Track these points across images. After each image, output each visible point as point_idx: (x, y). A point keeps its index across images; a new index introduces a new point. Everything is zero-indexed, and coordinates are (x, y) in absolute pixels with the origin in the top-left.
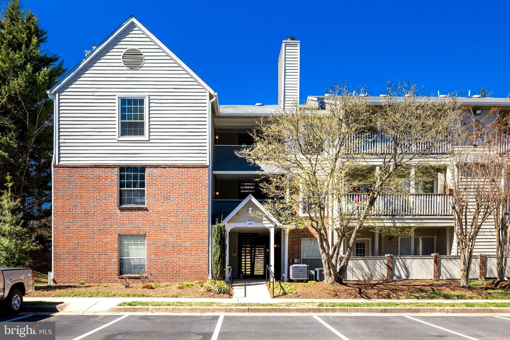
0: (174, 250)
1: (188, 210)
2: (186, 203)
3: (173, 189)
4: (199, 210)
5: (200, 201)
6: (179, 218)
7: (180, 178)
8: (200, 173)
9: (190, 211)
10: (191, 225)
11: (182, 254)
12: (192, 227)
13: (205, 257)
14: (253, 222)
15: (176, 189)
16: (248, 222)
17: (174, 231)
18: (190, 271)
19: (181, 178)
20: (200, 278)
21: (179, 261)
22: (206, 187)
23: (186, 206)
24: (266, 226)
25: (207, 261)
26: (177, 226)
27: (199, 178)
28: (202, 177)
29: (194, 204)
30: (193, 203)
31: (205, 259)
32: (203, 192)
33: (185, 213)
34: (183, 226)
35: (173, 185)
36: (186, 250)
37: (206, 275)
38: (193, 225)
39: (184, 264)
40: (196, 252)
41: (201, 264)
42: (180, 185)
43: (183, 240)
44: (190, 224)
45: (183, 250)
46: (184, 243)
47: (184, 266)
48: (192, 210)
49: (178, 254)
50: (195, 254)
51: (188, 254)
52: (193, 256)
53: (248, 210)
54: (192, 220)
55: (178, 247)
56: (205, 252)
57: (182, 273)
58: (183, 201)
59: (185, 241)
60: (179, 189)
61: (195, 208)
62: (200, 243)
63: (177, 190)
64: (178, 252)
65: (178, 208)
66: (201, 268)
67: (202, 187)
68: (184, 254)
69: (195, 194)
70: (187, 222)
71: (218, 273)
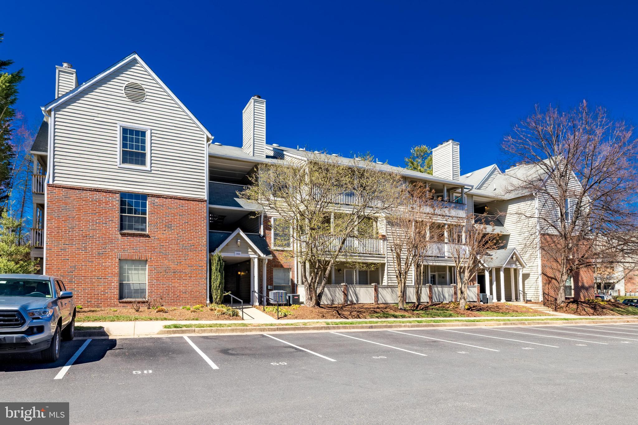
0: (175, 276)
1: (188, 239)
2: (187, 232)
3: (174, 218)
4: (198, 239)
5: (199, 231)
6: (180, 246)
7: (180, 209)
8: (199, 206)
9: (190, 240)
10: (191, 253)
11: (183, 280)
12: (192, 255)
13: (204, 283)
14: (240, 253)
15: (177, 219)
16: (236, 252)
17: (176, 258)
18: (190, 296)
19: (182, 209)
20: (199, 302)
21: (180, 286)
22: (205, 219)
23: (187, 235)
24: (251, 256)
25: (205, 286)
26: (178, 253)
27: (198, 211)
28: (201, 209)
29: (194, 234)
30: (192, 232)
31: (204, 285)
32: (202, 224)
33: (185, 242)
34: (183, 253)
35: (174, 215)
36: (186, 276)
37: (205, 299)
38: (193, 253)
39: (185, 290)
40: (195, 278)
41: (200, 290)
42: (181, 216)
43: (184, 266)
44: (190, 252)
45: (183, 276)
46: (185, 270)
47: (185, 291)
48: (192, 239)
49: (179, 280)
50: (195, 280)
51: (188, 280)
52: (193, 281)
53: (237, 242)
54: (192, 249)
55: (178, 273)
56: (204, 278)
57: (183, 298)
58: (183, 230)
59: (185, 268)
60: (180, 219)
61: (195, 237)
62: (199, 270)
63: (178, 220)
64: (179, 278)
65: (179, 236)
66: (200, 293)
67: (201, 219)
68: (184, 280)
69: (194, 225)
70: (187, 250)
71: (219, 297)
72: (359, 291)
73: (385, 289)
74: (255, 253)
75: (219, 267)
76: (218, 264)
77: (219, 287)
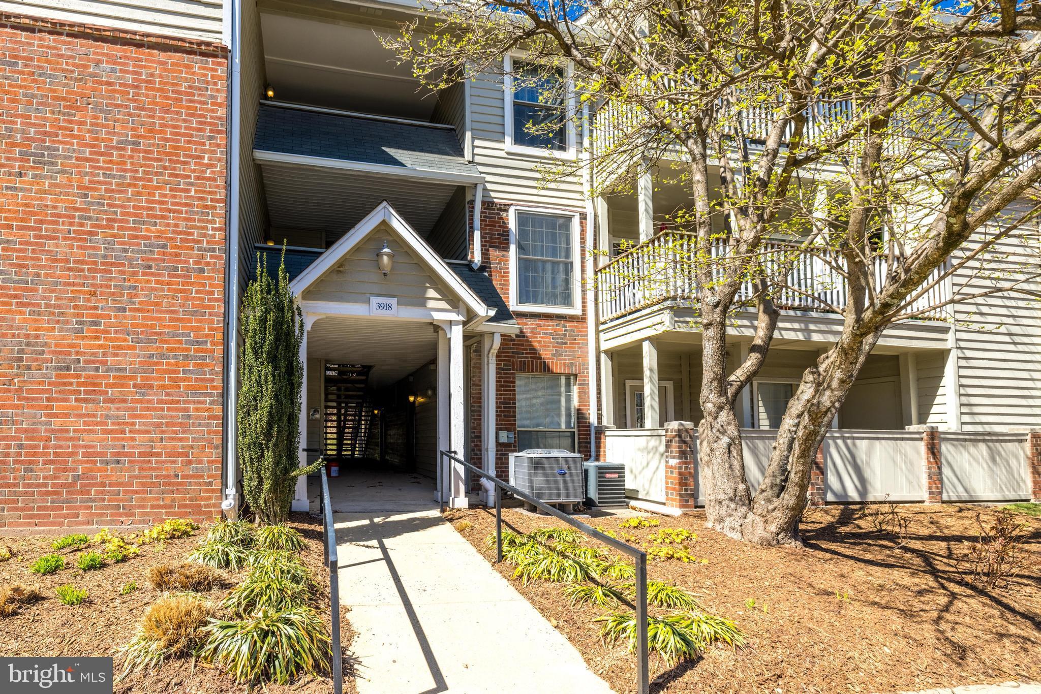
0: (65, 384)
1: (136, 215)
2: (129, 185)
3: (70, 122)
4: (185, 219)
5: (192, 184)
6: (94, 248)
7: (101, 83)
8: (193, 74)
9: (144, 223)
10: (148, 281)
11: (105, 401)
12: (153, 289)
13: (210, 418)
14: (393, 301)
15: (84, 123)
16: (375, 300)
17: (70, 300)
18: (137, 477)
19: (109, 84)
20: (186, 506)
21: (91, 431)
22: (219, 132)
23: (129, 200)
24: (438, 316)
25: (216, 432)
26: (86, 277)
27: (187, 94)
28: (200, 89)
29: (165, 196)
30: (157, 188)
31: (208, 425)
32: (203, 151)
33: (120, 228)
34: (110, 279)
35: (70, 107)
36: (122, 386)
37: (213, 491)
38: (157, 282)
39: (114, 447)
40: (168, 394)
41: (192, 447)
42: (102, 111)
43: (111, 340)
44: (144, 274)
45: (107, 385)
46: (116, 355)
47: (113, 454)
48: (155, 216)
49: (85, 401)
50: (166, 402)
51: (133, 401)
52: (155, 409)
53: (379, 255)
54: (155, 260)
55: (83, 369)
56: (210, 395)
57: (103, 485)
58: (114, 177)
59: (119, 347)
60: (97, 125)
61: (170, 211)
62: (186, 357)
63: (89, 131)
64: (86, 392)
65: (90, 203)
66: (189, 462)
67: (199, 130)
68: (112, 401)
69: (167, 154)
70: (131, 265)
71: (267, 486)
72: (869, 453)
73: (964, 447)
74: (454, 301)
75: (270, 338)
76: (263, 321)
77: (268, 435)
